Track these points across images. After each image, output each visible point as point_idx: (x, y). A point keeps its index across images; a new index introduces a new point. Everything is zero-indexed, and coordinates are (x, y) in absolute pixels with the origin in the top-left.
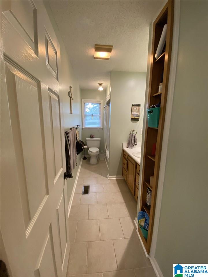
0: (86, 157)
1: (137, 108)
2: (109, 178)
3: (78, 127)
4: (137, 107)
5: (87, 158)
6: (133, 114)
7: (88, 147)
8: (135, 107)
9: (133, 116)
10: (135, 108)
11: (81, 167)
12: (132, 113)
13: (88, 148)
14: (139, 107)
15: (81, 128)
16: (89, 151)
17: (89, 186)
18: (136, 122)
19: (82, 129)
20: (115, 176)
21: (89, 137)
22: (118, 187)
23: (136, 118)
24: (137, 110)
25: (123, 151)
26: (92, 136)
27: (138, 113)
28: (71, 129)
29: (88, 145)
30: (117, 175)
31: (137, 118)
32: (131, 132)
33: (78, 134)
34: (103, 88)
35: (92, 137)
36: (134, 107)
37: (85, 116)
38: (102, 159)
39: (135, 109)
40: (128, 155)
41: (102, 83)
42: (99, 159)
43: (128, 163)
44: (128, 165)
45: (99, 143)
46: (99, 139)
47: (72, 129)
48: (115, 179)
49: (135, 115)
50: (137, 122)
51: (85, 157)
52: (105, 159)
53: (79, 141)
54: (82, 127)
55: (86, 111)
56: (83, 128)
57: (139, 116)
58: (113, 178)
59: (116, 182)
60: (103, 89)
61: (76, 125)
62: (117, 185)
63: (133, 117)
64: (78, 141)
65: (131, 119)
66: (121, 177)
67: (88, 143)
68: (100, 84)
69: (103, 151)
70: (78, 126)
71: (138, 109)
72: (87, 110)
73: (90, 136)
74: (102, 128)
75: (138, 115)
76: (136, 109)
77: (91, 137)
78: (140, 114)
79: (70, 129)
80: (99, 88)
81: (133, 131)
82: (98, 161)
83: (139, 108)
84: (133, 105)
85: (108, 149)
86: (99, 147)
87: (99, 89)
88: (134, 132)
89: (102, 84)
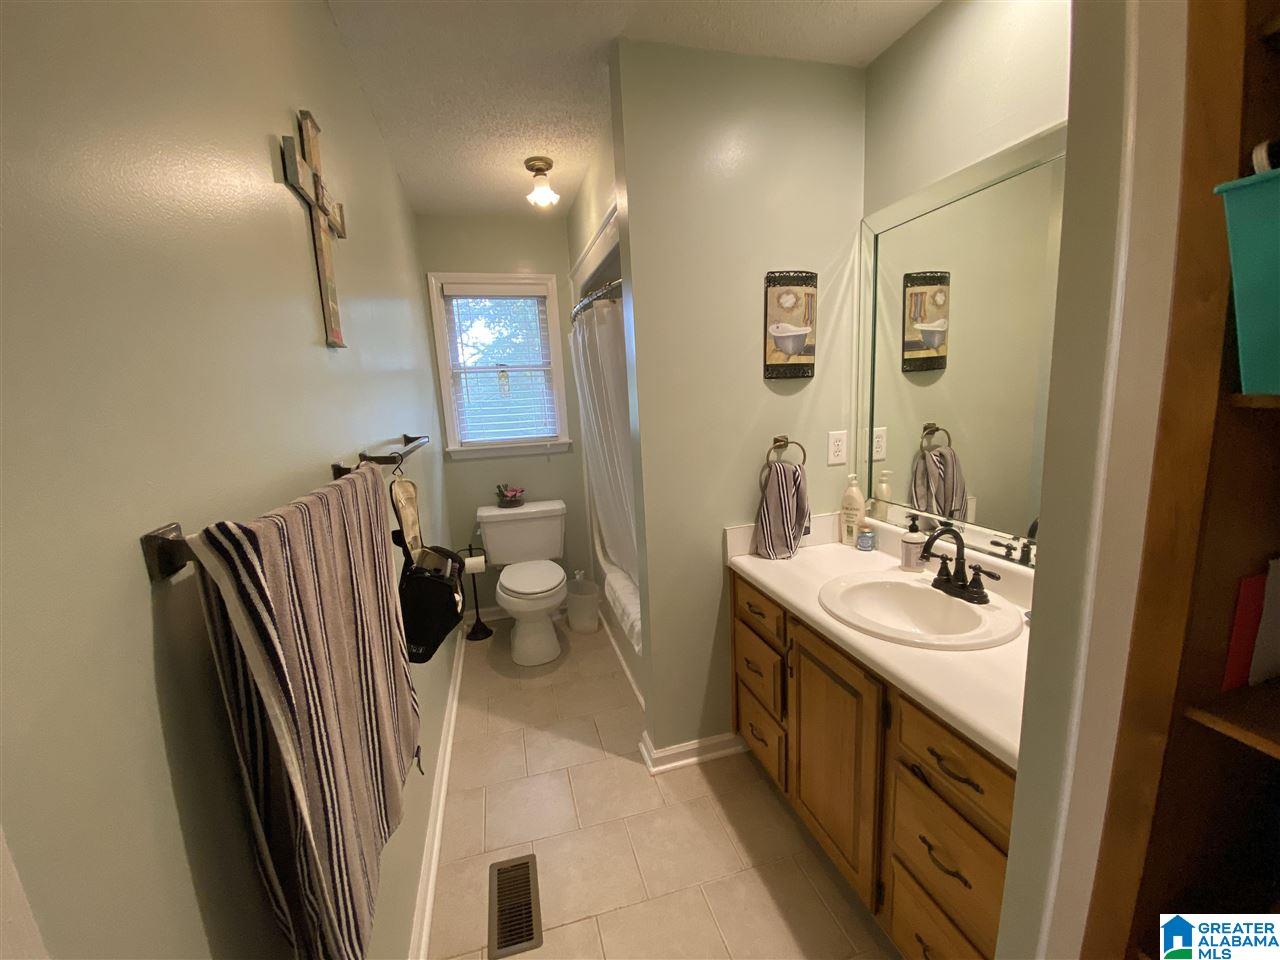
0: (483, 620)
1: (798, 299)
2: (657, 762)
3: (411, 445)
4: (801, 290)
5: (494, 630)
6: (777, 339)
7: (495, 561)
8: (788, 293)
9: (779, 348)
10: (789, 297)
11: (461, 699)
12: (771, 329)
13: (494, 571)
14: (810, 290)
15: (438, 448)
16: (505, 590)
17: (533, 857)
18: (797, 390)
19: (447, 456)
20: (693, 744)
21: (496, 499)
22: (729, 829)
23: (794, 360)
24: (800, 312)
25: (734, 578)
26: (510, 494)
27: (808, 330)
28: (339, 472)
29: (489, 546)
30: (701, 735)
31: (804, 360)
32: (773, 456)
33: (410, 500)
34: (556, 189)
35: (514, 502)
36: (779, 289)
37: (456, 377)
38: (583, 621)
39: (788, 301)
40: (785, 612)
41: (550, 156)
42: (568, 623)
43: (784, 670)
44: (791, 682)
45: (556, 530)
46: (558, 505)
47: (348, 471)
48: (694, 760)
49: (790, 346)
50: (805, 385)
51: (478, 620)
52: (600, 619)
53: (424, 555)
54: (445, 443)
55: (461, 360)
56: (451, 447)
57: (810, 350)
58: (683, 759)
59: (702, 788)
60: (555, 199)
61: (399, 435)
62: (716, 811)
63: (778, 359)
64: (415, 553)
65: (767, 367)
66: (728, 746)
67: (492, 539)
68: (539, 164)
69: (586, 576)
70: (408, 440)
71: (803, 300)
72: (467, 357)
73: (501, 494)
74: (565, 439)
75: (808, 342)
76: (795, 306)
77: (507, 500)
78: (814, 333)
79: (331, 472)
80: (530, 190)
81: (781, 444)
82: (561, 637)
83: (812, 295)
84: (773, 280)
85: (613, 559)
86: (559, 554)
87: (532, 198)
88: (792, 453)
89: (549, 165)
